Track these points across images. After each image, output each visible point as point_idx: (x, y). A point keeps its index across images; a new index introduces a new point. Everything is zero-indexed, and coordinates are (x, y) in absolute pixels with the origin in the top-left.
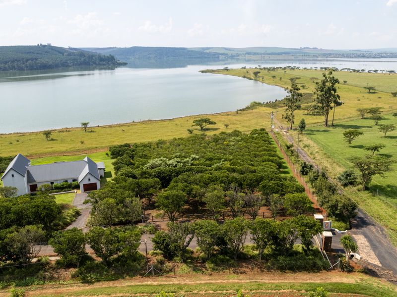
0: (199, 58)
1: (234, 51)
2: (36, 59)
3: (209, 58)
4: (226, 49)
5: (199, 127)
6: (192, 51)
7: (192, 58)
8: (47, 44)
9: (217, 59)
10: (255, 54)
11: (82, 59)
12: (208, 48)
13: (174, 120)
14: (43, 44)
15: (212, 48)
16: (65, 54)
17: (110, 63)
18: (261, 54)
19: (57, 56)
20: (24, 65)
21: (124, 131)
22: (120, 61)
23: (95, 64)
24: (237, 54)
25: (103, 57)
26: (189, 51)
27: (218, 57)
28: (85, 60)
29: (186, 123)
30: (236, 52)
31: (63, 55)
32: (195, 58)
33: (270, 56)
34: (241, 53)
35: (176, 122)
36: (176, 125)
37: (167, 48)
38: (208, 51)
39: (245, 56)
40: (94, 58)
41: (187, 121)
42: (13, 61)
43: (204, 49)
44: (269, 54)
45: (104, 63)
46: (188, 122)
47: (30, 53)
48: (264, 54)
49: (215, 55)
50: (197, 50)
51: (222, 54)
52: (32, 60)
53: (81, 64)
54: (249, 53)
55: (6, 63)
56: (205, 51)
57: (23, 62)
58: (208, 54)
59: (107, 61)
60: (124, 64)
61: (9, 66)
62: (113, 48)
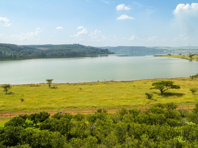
0: (152, 51)
1: (171, 48)
2: (70, 50)
3: (158, 52)
4: (167, 47)
5: (158, 91)
6: (149, 48)
7: (149, 51)
8: (77, 44)
9: (162, 52)
10: (184, 50)
11: (93, 50)
12: (157, 47)
13: (133, 82)
14: (76, 44)
15: (160, 47)
16: (85, 48)
17: (106, 53)
18: (187, 50)
19: (81, 49)
20: (64, 52)
21: (81, 89)
22: (111, 52)
23: (99, 53)
24: (174, 50)
25: (103, 50)
26: (147, 48)
27: (163, 51)
28: (94, 51)
29: (144, 85)
30: (173, 49)
31: (84, 48)
32: (150, 52)
33: (193, 51)
34: (176, 49)
35: (135, 84)
36: (134, 86)
37: (135, 47)
38: (157, 48)
39: (178, 51)
40: (98, 50)
41: (145, 83)
42: (60, 51)
43: (155, 47)
44: (192, 50)
45: (103, 52)
46: (146, 85)
47: (69, 47)
48: (189, 50)
49: (161, 50)
50: (151, 48)
51: (165, 50)
52: (68, 50)
53: (91, 53)
54: (180, 50)
55: (57, 51)
56: (156, 48)
57: (64, 51)
58: (157, 50)
59: (104, 52)
60: (113, 53)
61: (58, 53)
62: (110, 47)
